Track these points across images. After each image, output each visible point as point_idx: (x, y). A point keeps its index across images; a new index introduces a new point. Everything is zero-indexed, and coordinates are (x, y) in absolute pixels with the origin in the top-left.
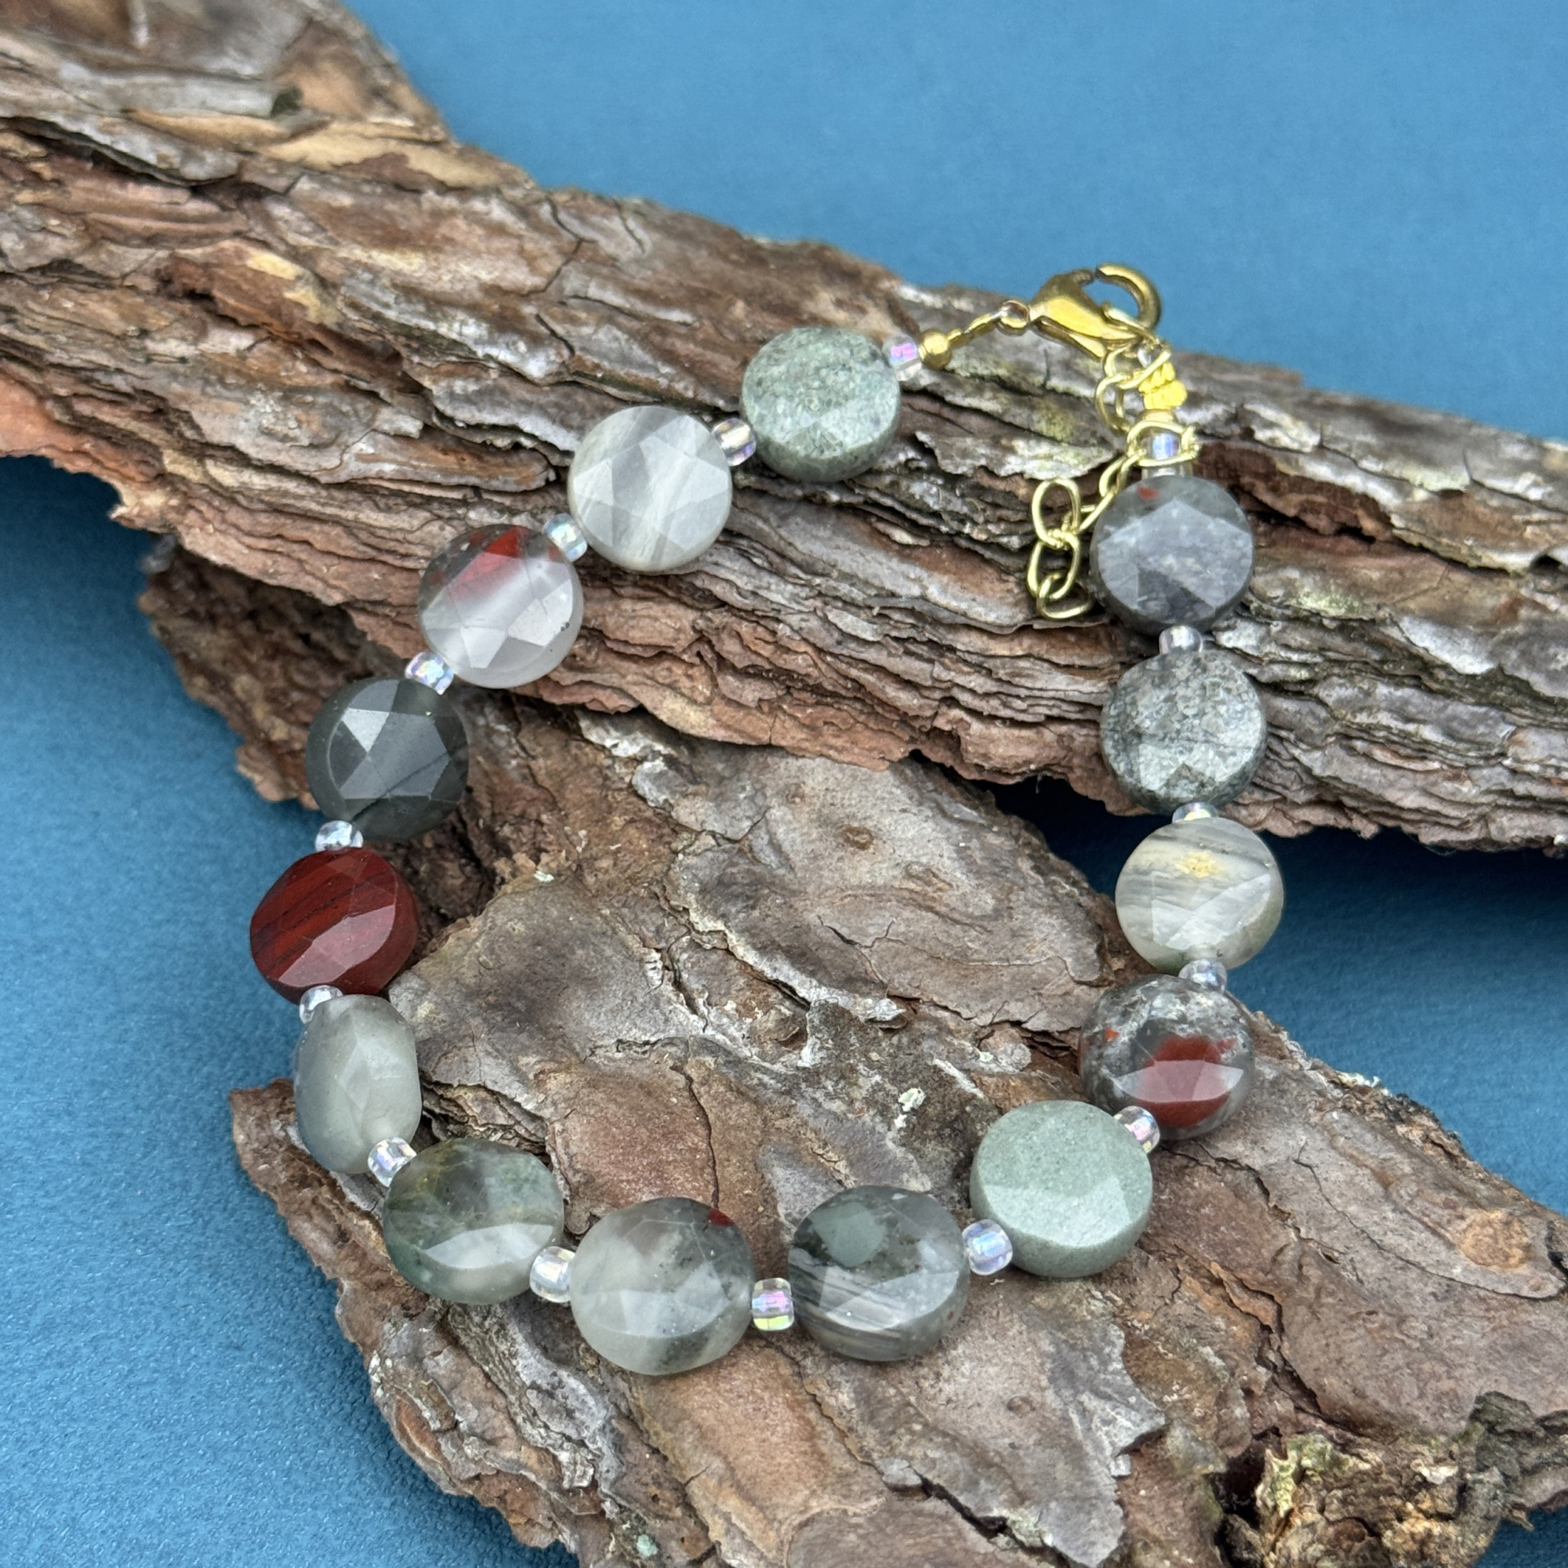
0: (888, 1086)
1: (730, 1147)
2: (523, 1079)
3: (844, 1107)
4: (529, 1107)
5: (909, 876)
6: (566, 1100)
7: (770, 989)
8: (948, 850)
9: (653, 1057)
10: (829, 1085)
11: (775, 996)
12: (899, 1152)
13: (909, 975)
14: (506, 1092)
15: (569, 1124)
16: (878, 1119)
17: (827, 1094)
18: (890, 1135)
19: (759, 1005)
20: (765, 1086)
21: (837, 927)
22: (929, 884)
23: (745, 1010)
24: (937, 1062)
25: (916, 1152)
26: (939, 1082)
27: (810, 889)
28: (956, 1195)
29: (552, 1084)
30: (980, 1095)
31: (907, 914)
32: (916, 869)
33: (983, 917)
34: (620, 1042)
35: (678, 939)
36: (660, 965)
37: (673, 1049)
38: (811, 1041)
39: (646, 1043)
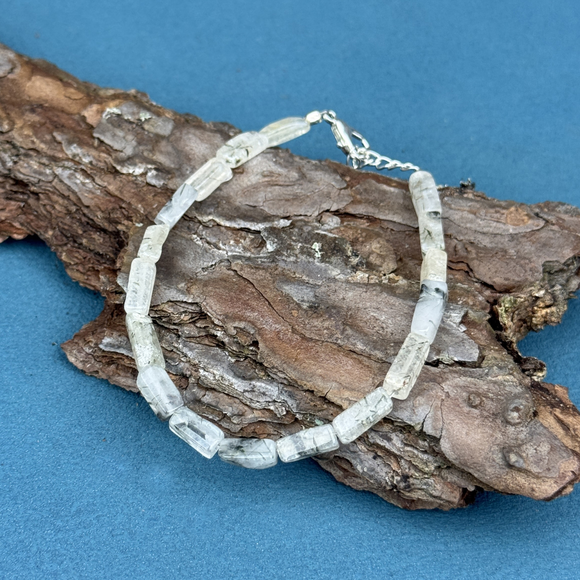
0: (305, 245)
1: (264, 287)
2: (183, 293)
3: (295, 258)
4: (190, 301)
5: (265, 176)
6: (201, 294)
7: (241, 232)
8: (271, 164)
9: (218, 269)
10: (285, 253)
11: (244, 233)
12: (323, 265)
13: (282, 209)
14: (178, 299)
15: (208, 301)
16: (308, 257)
17: (286, 257)
18: (316, 260)
19: (240, 238)
20: (264, 262)
21: (247, 203)
22: (273, 176)
23: (237, 242)
24: (316, 231)
25: (329, 262)
26: (321, 238)
27: (232, 194)
28: (349, 271)
29: (193, 291)
30: (337, 236)
31: (269, 189)
32: (266, 173)
33: (298, 180)
34: (203, 268)
35: (198, 228)
36: (198, 239)
37: (223, 264)
38: (268, 242)
39: (212, 266)
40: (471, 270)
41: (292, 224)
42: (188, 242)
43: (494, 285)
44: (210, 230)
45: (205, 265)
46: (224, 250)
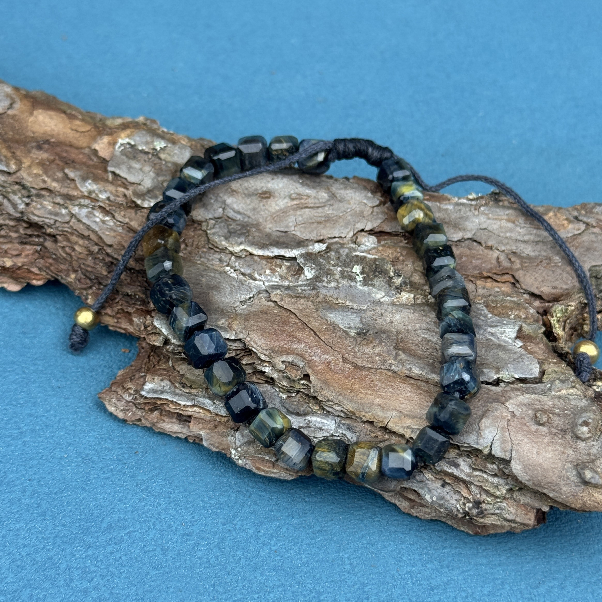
0: (345, 269)
1: (307, 316)
3: (336, 284)
4: (233, 338)
5: (293, 199)
6: (244, 329)
7: (275, 260)
8: (298, 185)
9: (256, 301)
10: (325, 279)
11: (278, 261)
12: (365, 288)
13: (315, 232)
15: (252, 336)
16: (349, 281)
17: (327, 282)
18: (358, 284)
19: (276, 266)
20: (304, 290)
21: (278, 229)
22: (301, 199)
23: (273, 271)
24: (354, 254)
25: (371, 285)
26: (361, 260)
27: (261, 220)
28: (394, 292)
29: (234, 326)
30: (377, 257)
31: (299, 213)
32: (294, 196)
33: (328, 200)
34: (241, 302)
35: (230, 259)
36: (232, 270)
37: (261, 295)
38: (306, 269)
39: (250, 298)
40: (518, 281)
41: (327, 248)
42: (222, 275)
43: (542, 294)
44: (242, 260)
45: (243, 297)
46: (260, 280)
